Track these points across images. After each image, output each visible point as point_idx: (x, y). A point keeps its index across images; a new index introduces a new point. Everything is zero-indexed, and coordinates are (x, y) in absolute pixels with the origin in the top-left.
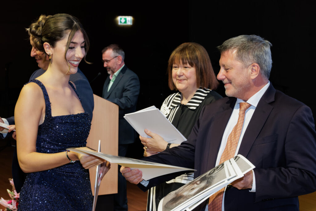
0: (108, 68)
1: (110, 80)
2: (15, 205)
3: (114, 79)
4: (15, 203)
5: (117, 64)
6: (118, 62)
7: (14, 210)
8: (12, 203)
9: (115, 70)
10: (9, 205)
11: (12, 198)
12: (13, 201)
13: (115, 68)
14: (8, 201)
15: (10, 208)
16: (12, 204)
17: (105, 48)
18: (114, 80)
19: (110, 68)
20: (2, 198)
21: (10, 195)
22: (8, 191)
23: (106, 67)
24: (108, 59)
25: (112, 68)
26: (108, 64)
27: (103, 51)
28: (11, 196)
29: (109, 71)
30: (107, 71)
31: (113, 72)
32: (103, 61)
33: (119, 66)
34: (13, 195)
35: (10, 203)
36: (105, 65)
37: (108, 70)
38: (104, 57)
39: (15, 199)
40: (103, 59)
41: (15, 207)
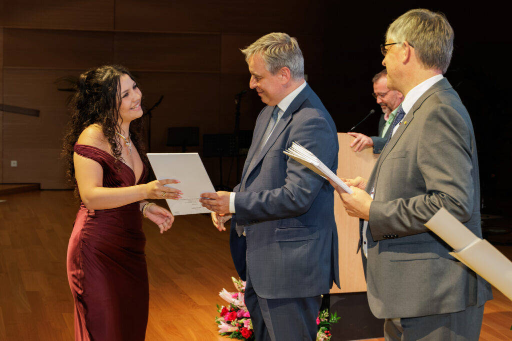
0: (383, 104)
1: (385, 122)
2: (243, 300)
3: (390, 119)
4: (243, 296)
5: (397, 98)
6: (398, 94)
7: (241, 307)
8: (238, 296)
9: (395, 107)
10: (233, 300)
11: (238, 289)
12: (239, 294)
13: (394, 104)
14: (233, 293)
15: (235, 304)
16: (238, 299)
17: (377, 75)
18: (391, 122)
19: (386, 105)
20: (224, 289)
21: (236, 284)
22: (234, 279)
23: (381, 103)
24: (384, 92)
25: (391, 103)
26: (383, 99)
27: (374, 79)
28: (237, 287)
29: (385, 108)
30: (381, 109)
31: (391, 110)
32: (375, 94)
33: (400, 100)
34: (240, 286)
35: (235, 296)
36: (379, 101)
37: (382, 107)
38: (376, 89)
39: (242, 292)
40: (375, 91)
41: (243, 304)
